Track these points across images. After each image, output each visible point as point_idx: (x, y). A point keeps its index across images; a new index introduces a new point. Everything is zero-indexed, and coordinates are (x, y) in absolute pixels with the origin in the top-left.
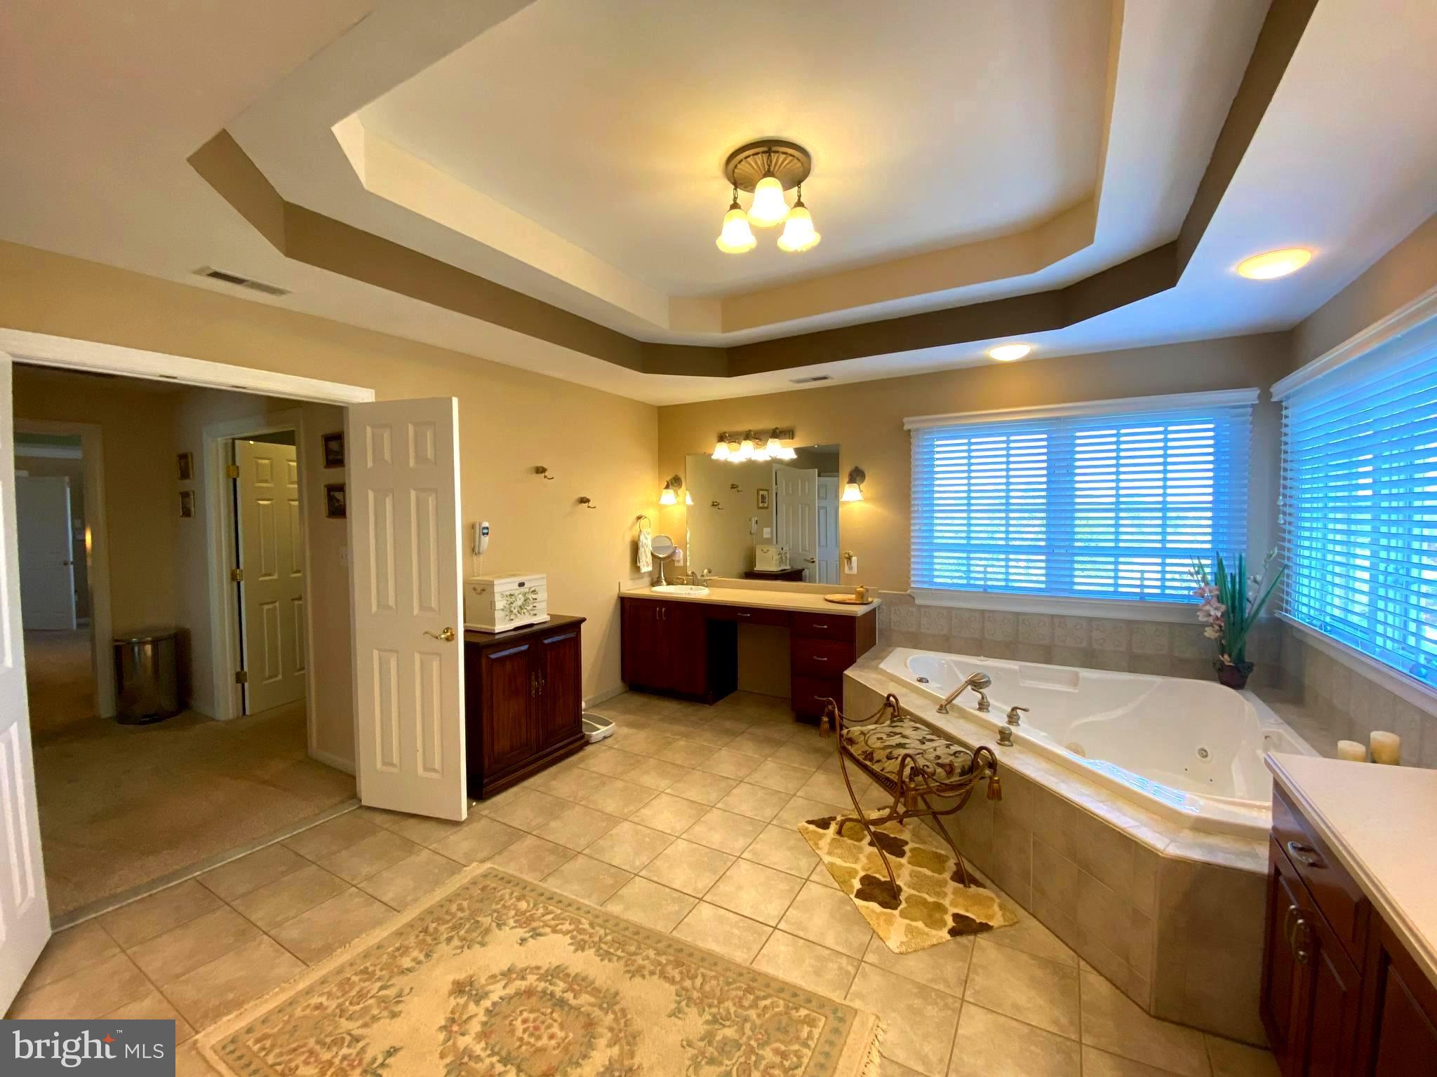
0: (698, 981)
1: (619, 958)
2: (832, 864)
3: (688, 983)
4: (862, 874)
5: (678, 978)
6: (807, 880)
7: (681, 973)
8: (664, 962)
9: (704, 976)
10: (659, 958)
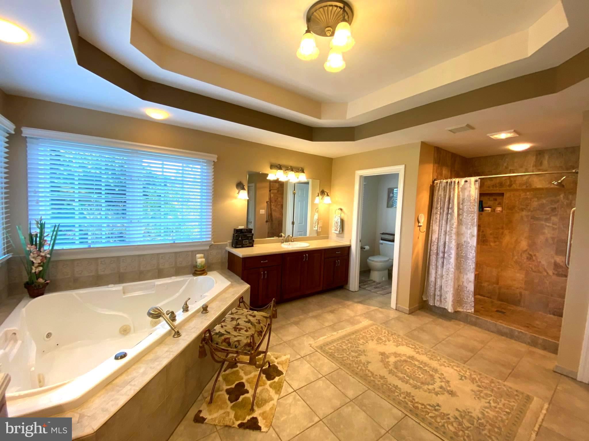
0: (360, 368)
1: (390, 385)
2: (276, 393)
3: (363, 368)
4: (269, 382)
5: (367, 371)
6: (295, 391)
7: (366, 372)
8: (372, 377)
9: (358, 369)
10: (374, 379)
